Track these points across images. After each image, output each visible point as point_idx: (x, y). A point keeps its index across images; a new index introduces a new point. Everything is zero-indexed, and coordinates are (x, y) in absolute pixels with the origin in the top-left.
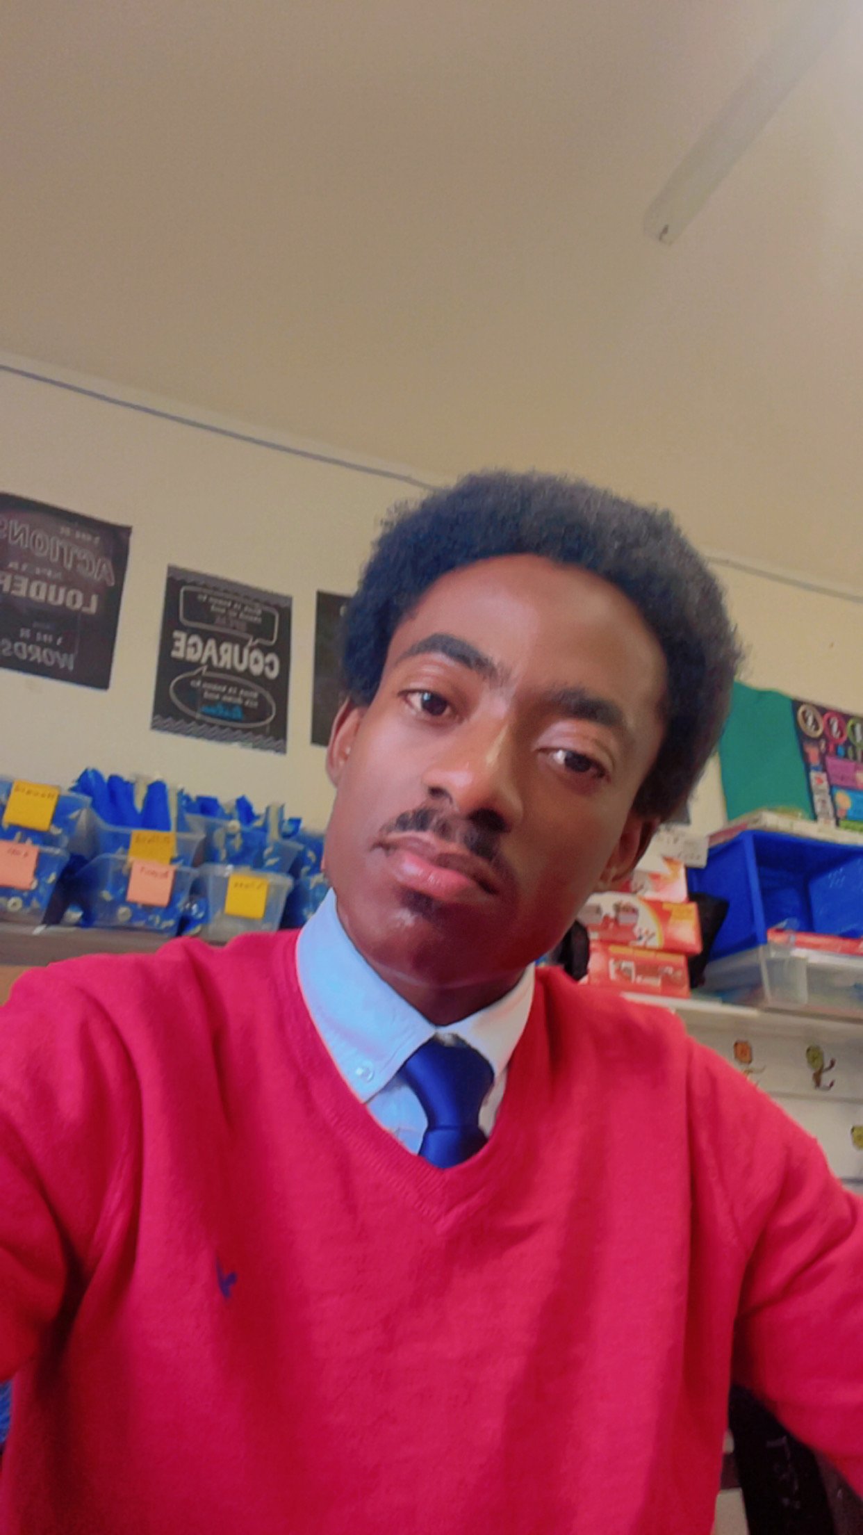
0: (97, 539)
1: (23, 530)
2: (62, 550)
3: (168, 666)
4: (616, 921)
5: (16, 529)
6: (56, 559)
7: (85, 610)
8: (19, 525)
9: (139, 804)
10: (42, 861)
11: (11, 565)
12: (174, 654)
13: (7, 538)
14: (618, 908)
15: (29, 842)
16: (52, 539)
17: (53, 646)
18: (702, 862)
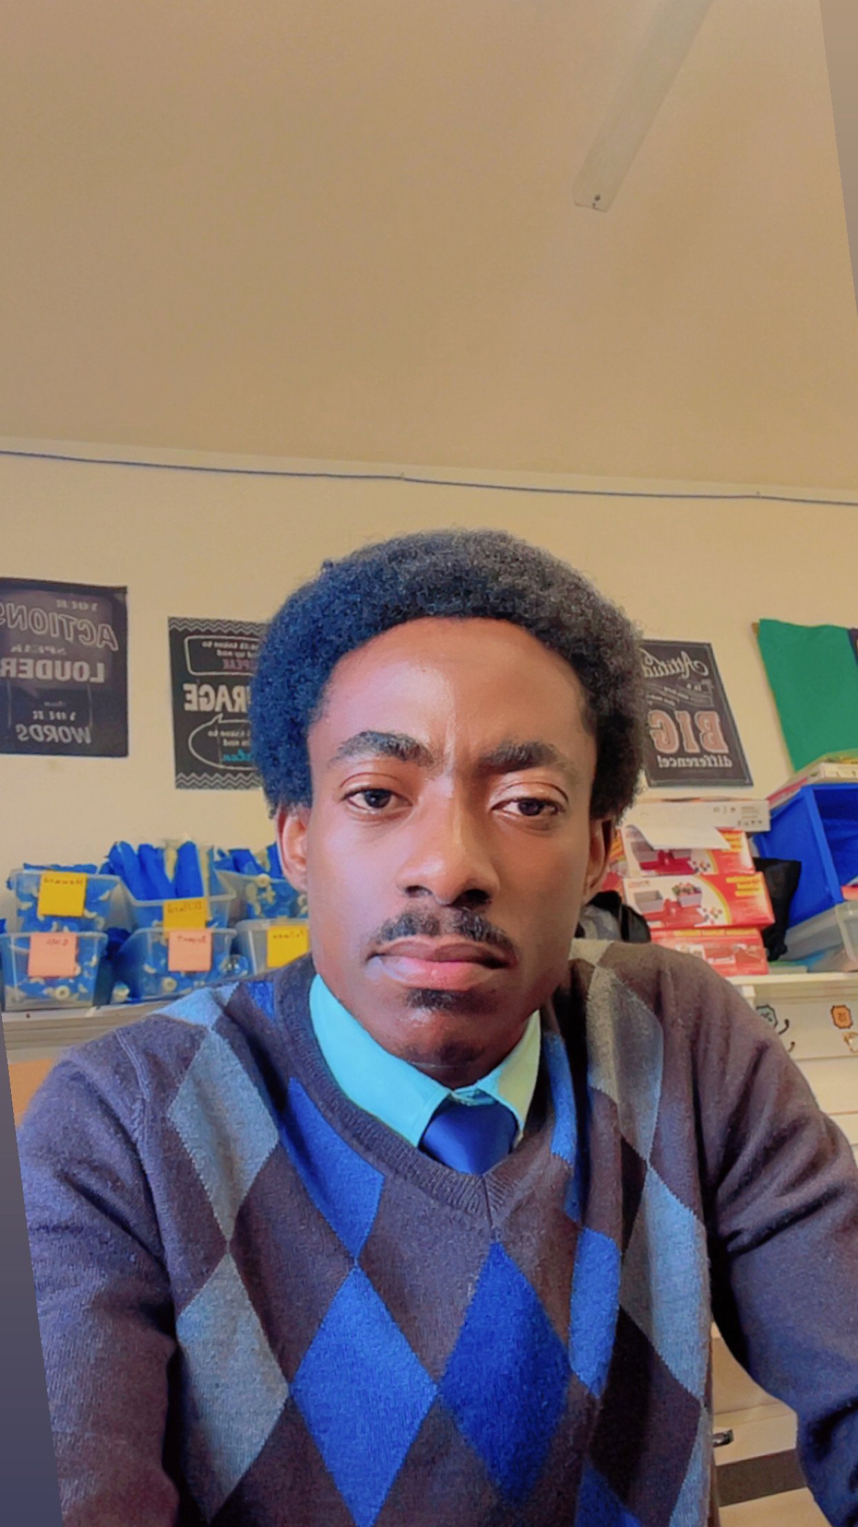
0: (94, 607)
1: (21, 612)
2: (61, 623)
3: (184, 721)
4: (678, 904)
5: (14, 611)
6: (57, 635)
7: (93, 680)
8: (15, 607)
9: (170, 872)
10: (82, 946)
11: (14, 649)
12: (188, 707)
13: (6, 624)
14: (677, 891)
15: (66, 929)
16: (50, 615)
17: (67, 723)
18: (766, 827)
